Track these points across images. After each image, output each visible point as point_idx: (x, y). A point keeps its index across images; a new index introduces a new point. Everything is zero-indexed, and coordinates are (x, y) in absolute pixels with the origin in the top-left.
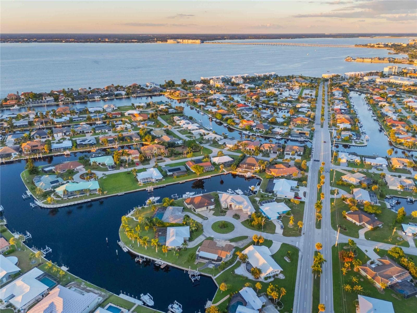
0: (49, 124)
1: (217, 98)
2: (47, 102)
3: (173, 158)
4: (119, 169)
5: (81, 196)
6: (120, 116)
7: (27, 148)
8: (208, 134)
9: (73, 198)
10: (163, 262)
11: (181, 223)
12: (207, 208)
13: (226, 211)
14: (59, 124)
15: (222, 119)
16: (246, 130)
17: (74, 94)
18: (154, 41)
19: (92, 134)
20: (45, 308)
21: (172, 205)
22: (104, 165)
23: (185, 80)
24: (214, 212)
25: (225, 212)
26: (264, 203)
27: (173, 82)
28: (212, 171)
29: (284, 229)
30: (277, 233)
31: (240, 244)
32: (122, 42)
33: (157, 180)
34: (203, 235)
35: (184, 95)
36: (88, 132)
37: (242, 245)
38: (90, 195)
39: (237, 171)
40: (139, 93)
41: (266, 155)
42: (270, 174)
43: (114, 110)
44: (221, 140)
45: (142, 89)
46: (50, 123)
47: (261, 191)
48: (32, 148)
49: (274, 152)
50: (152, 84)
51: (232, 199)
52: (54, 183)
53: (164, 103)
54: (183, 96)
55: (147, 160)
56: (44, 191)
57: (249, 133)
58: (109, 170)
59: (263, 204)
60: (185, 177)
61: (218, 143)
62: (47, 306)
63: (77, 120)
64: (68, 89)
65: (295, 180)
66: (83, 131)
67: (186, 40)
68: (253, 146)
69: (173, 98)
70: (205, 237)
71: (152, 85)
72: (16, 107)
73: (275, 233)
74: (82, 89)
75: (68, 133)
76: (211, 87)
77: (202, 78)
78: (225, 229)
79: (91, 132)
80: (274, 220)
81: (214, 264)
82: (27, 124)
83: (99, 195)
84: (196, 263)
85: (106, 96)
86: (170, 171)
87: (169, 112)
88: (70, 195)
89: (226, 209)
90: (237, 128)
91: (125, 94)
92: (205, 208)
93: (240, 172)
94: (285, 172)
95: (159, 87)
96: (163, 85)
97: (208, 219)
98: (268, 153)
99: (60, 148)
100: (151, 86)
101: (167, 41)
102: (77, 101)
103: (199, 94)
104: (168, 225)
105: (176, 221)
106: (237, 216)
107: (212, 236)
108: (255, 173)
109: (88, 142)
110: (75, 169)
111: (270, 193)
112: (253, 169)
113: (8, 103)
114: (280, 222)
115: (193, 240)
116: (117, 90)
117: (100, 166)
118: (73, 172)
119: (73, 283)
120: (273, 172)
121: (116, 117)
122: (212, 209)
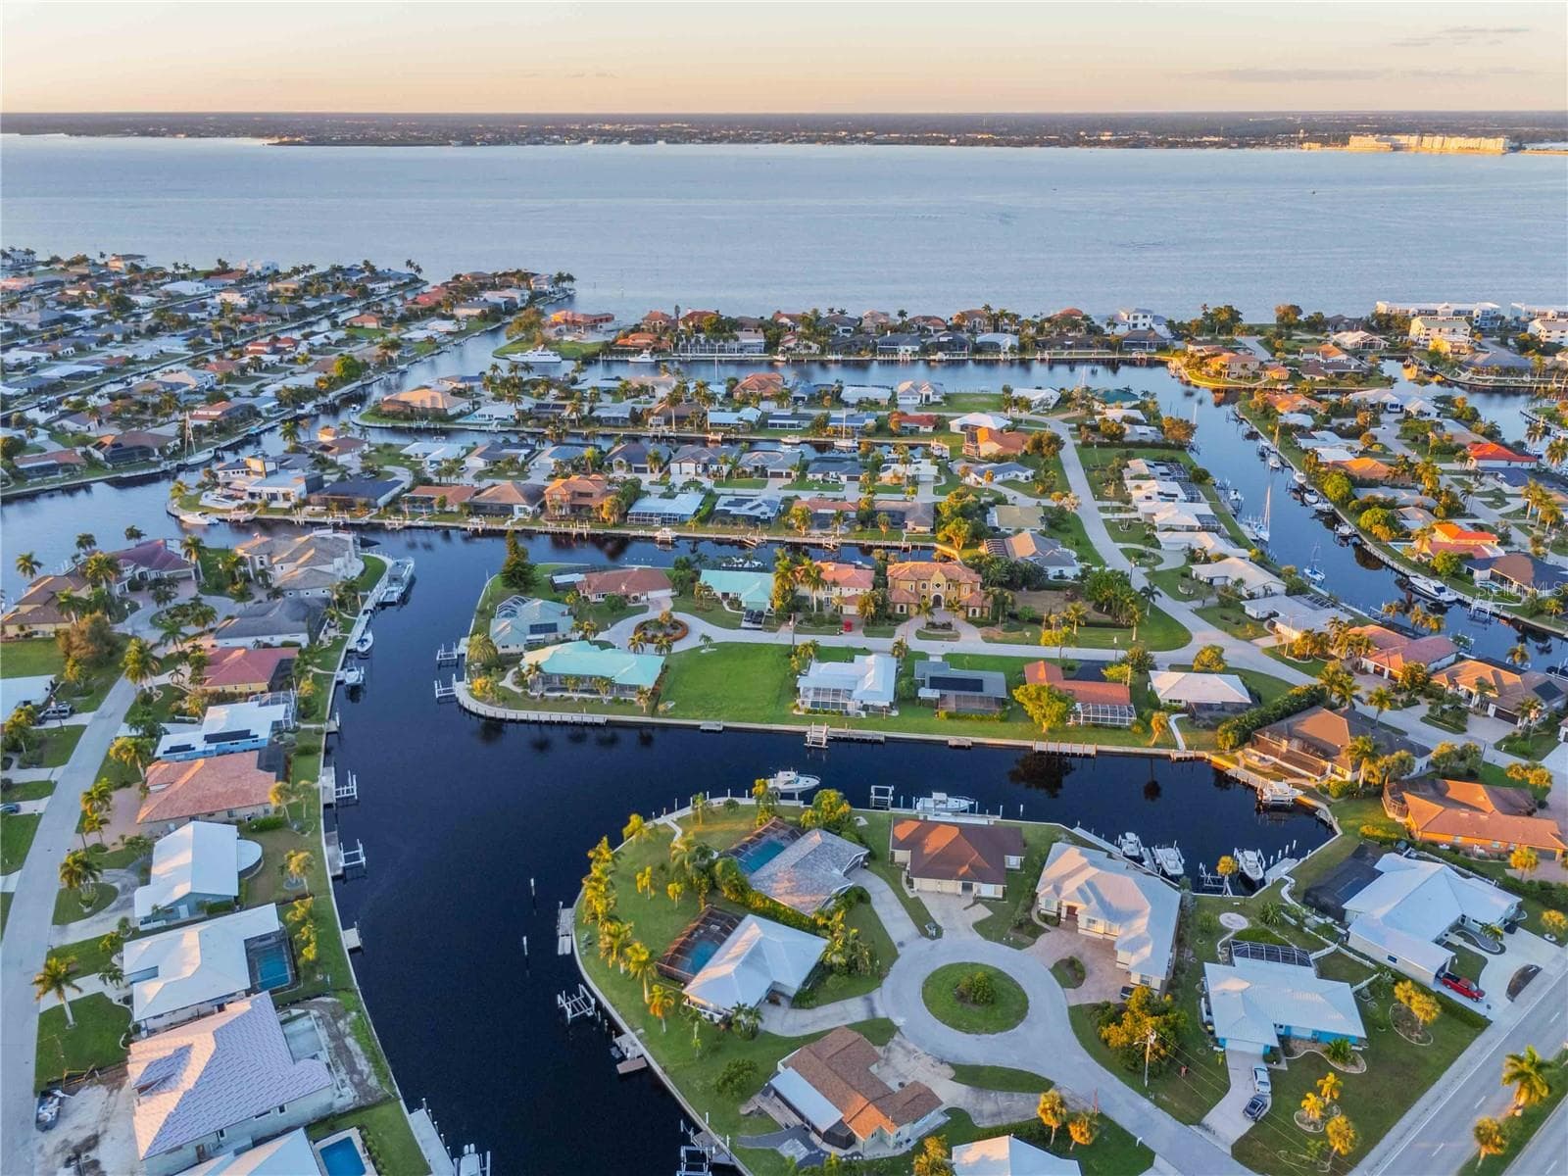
0: (689, 428)
1: (1395, 400)
2: (741, 350)
3: (997, 631)
4: (775, 631)
5: (585, 700)
6: (930, 429)
7: (558, 497)
8: (1222, 557)
9: (556, 699)
10: (642, 1049)
11: (810, 913)
12: (967, 888)
13: (1044, 931)
14: (716, 432)
15: (1343, 502)
16: (1433, 573)
17: (841, 329)
18: (1290, 142)
19: (789, 481)
20: (157, 1056)
21: (835, 827)
22: (735, 603)
23: (1297, 310)
24: (989, 913)
25: (1036, 932)
26: (1244, 954)
27: (1235, 316)
28: (1119, 728)
29: (1259, 1123)
30: (1207, 1129)
31: (988, 1107)
32: (1159, 144)
33: (865, 708)
34: (869, 1000)
35: (1243, 372)
36: (779, 475)
37: (998, 1114)
38: (616, 701)
39: (1236, 761)
40: (1070, 347)
41: (1446, 718)
42: (1399, 820)
43: (927, 403)
44: (1266, 595)
45: (1093, 330)
46: (691, 423)
47: (1284, 891)
48: (573, 498)
49: (1499, 714)
50: (1141, 315)
51: (1088, 883)
52: (541, 632)
53: (1135, 397)
54: (1240, 378)
55: (889, 618)
56: (501, 651)
57: (1440, 590)
58: (744, 624)
59: (1236, 959)
60: (986, 726)
61: (1242, 609)
62: (169, 1052)
63: (782, 426)
64: (831, 310)
65: (1510, 886)
66: (763, 468)
67: (1439, 139)
68: (1399, 658)
69: (1194, 381)
70: (872, 1010)
71: (1140, 321)
72: (646, 357)
73: (1198, 1123)
74: (873, 316)
75: (715, 467)
76: (1407, 350)
77: (1382, 307)
78: (976, 1009)
79: (789, 475)
80: (1243, 1054)
81: (810, 1145)
82: (627, 416)
83: (638, 711)
84: (744, 1110)
85: (940, 347)
86: (936, 683)
87: (1125, 439)
88: (558, 685)
89: (1046, 918)
90: (1395, 555)
91: (1012, 348)
92: (953, 886)
93: (1247, 767)
94: (1480, 831)
95: (1162, 331)
96: (1181, 323)
97: (939, 933)
98: (1466, 712)
99: (651, 515)
100: (1135, 325)
101: (1345, 142)
102: (833, 357)
103: (1319, 373)
104: (758, 904)
105: (796, 900)
106: (1071, 971)
107: (899, 1021)
108: (1321, 793)
109: (751, 509)
110: (644, 598)
111: (1324, 910)
112: (1323, 773)
113: (630, 342)
114: (1264, 1076)
115: (811, 1008)
116: (996, 330)
117: (725, 603)
118: (623, 607)
119: (329, 1000)
120: (1420, 814)
121: (914, 432)
122: (988, 902)
